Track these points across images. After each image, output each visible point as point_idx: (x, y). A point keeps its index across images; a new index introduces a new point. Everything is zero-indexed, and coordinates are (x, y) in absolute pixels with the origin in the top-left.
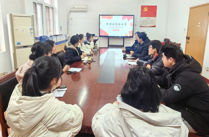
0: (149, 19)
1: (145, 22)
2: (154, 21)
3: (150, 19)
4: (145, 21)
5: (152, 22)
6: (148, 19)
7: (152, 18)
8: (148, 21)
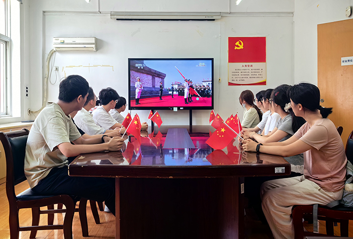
0: (250, 68)
1: (240, 74)
2: (260, 71)
3: (252, 66)
4: (240, 71)
5: (257, 74)
6: (247, 68)
7: (256, 65)
8: (248, 71)
